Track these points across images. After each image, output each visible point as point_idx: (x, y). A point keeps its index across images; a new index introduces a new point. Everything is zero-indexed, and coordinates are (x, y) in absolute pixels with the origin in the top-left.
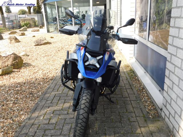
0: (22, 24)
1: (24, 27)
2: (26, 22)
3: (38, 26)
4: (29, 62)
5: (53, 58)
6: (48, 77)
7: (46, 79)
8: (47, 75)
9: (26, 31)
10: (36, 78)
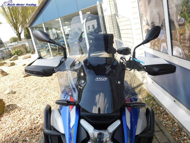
0: (13, 52)
1: (14, 56)
2: (16, 50)
3: (30, 52)
4: (15, 102)
5: (45, 91)
6: (38, 124)
7: (35, 128)
8: (36, 122)
9: (17, 59)
10: (21, 130)
